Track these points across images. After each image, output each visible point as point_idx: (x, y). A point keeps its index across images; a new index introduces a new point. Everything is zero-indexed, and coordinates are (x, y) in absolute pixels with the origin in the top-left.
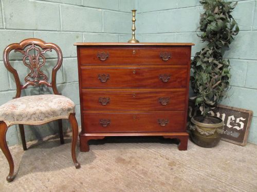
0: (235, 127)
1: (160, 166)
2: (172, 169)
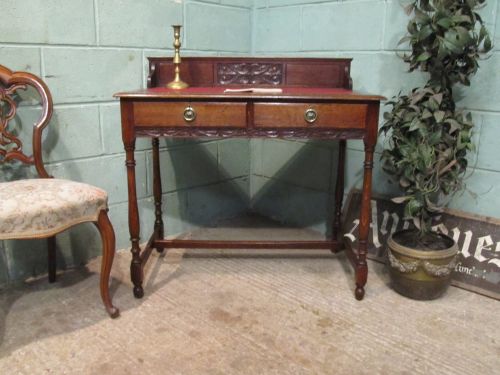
0: (491, 261)
1: (301, 325)
2: (324, 333)
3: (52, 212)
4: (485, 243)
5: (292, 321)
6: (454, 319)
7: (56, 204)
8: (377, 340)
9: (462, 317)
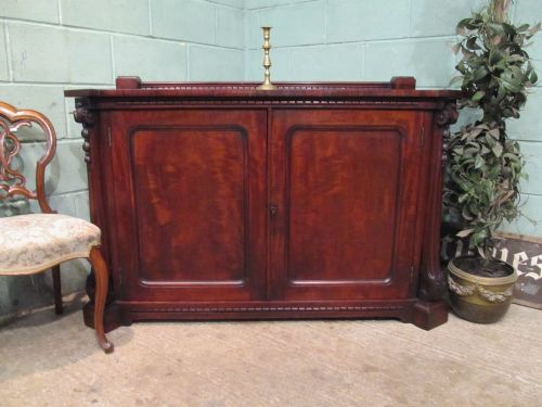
0: (528, 275)
3: (39, 249)
4: (521, 259)
7: (43, 241)
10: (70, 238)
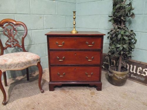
0: (142, 74)
1: (86, 94)
2: (92, 96)
3: (23, 63)
4: (140, 69)
5: (83, 93)
6: (131, 93)
7: (24, 60)
8: (107, 99)
9: (133, 93)
10: (32, 60)
